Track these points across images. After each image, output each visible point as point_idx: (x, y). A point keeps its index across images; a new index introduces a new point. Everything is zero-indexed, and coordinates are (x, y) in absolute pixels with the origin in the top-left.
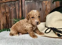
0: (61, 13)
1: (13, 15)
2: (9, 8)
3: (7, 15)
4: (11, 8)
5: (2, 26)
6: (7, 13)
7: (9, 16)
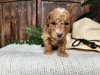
0: (92, 20)
1: (22, 21)
2: (16, 10)
3: (13, 21)
4: (19, 11)
5: (3, 38)
6: (12, 18)
7: (15, 22)
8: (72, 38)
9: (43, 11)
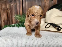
1: (14, 12)
2: (9, 4)
3: (8, 11)
4: (12, 5)
6: (8, 9)
7: (10, 12)
8: (45, 22)
9: (26, 4)
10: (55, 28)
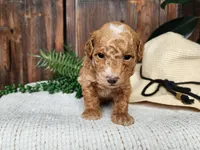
3: (13, 39)
4: (26, 16)
6: (12, 31)
7: (18, 41)
9: (77, 16)
10: (175, 94)
